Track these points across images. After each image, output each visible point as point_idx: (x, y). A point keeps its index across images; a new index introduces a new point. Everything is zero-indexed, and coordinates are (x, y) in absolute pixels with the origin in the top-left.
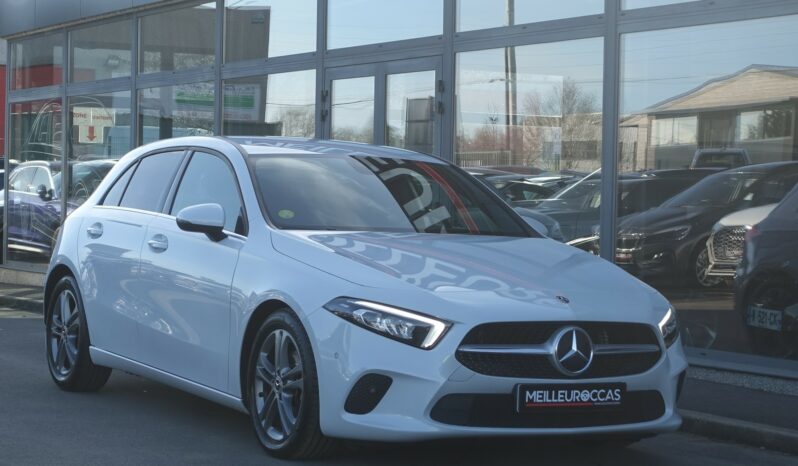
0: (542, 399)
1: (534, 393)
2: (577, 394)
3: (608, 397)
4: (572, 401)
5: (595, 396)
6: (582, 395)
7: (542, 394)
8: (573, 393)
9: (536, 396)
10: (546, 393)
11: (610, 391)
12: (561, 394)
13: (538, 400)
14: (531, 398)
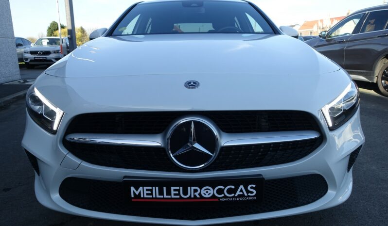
0: (152, 194)
1: (141, 189)
2: (195, 191)
3: (238, 193)
4: (190, 198)
5: (220, 191)
6: (203, 192)
7: (151, 190)
8: (191, 190)
9: (143, 191)
10: (156, 190)
11: (242, 187)
12: (175, 190)
13: (146, 196)
14: (137, 193)
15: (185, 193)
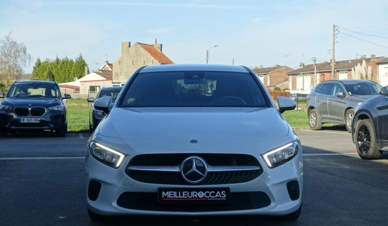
0: (173, 196)
2: (195, 194)
3: (217, 196)
4: (192, 198)
5: (207, 194)
6: (199, 194)
8: (193, 193)
9: (169, 194)
11: (218, 192)
12: (185, 193)
13: (170, 197)
14: (166, 195)
15: (190, 195)
